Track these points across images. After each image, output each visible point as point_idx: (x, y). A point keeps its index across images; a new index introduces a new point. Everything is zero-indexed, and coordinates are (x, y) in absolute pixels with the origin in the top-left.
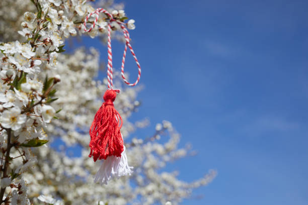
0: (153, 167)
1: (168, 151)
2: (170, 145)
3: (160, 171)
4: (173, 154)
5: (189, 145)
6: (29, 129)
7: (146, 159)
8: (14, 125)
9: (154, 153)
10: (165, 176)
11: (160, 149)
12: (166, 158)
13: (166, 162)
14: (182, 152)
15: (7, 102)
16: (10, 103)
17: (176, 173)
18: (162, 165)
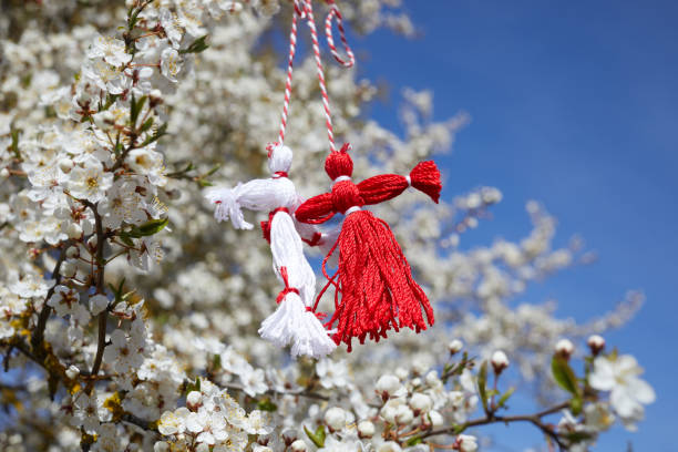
0: (498, 293)
1: (530, 258)
2: (535, 242)
3: (513, 301)
4: (542, 263)
5: (577, 242)
6: (128, 200)
7: (481, 276)
8: (93, 193)
9: (499, 262)
10: (526, 311)
11: (511, 252)
12: (527, 272)
13: (527, 282)
14: (561, 258)
15: (81, 152)
16: (87, 154)
17: (552, 305)
18: (518, 287)
